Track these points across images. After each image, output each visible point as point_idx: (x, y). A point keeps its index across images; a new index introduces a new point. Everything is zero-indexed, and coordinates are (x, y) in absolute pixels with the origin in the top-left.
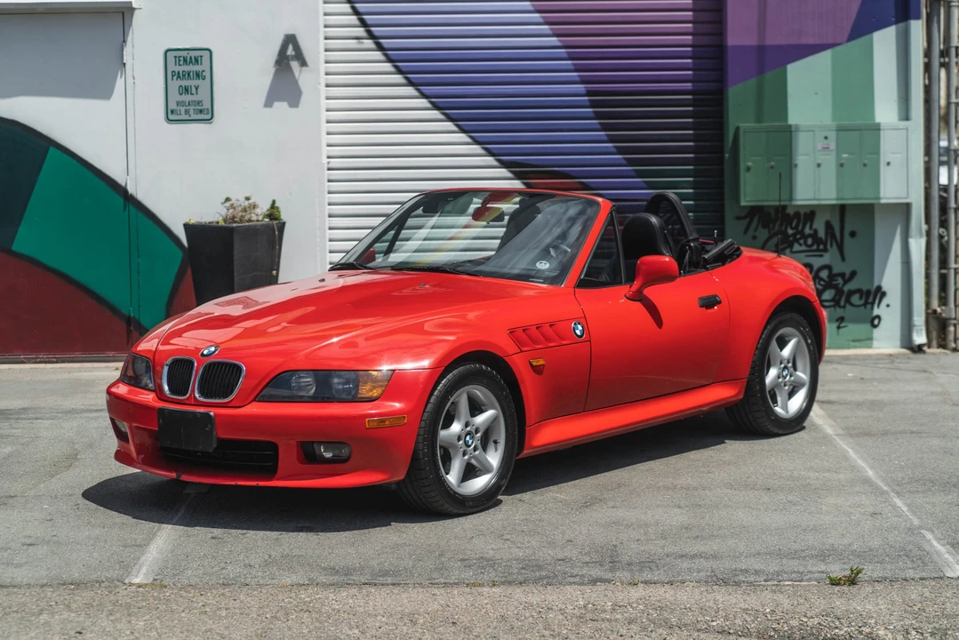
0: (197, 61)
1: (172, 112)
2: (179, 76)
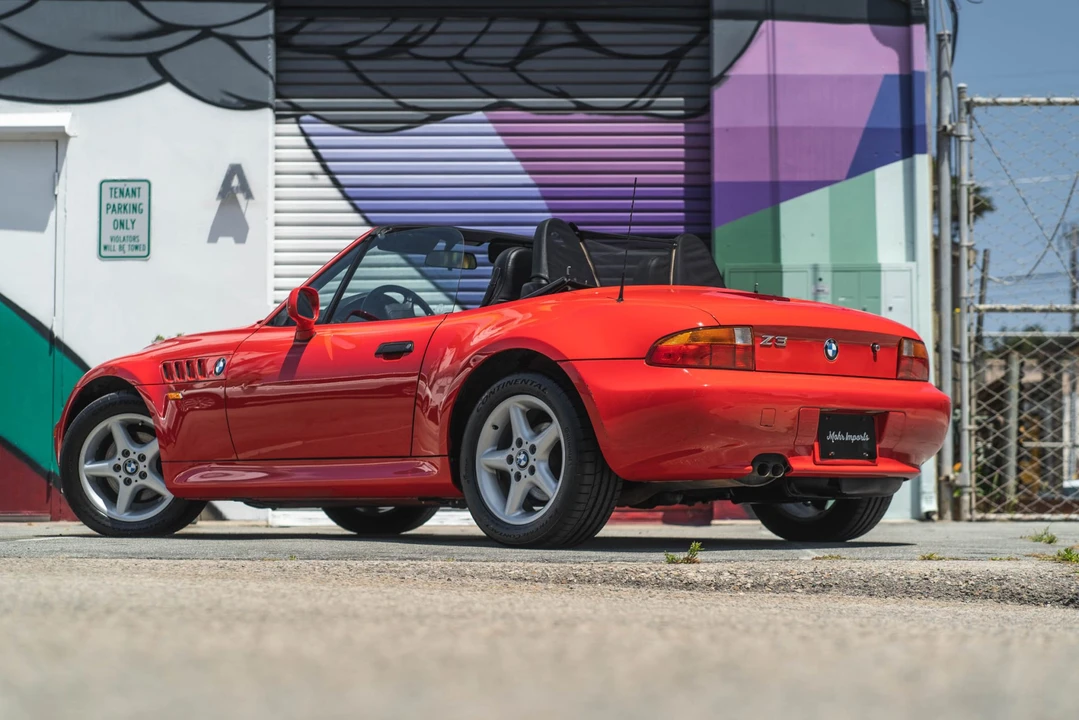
0: (134, 193)
1: (105, 248)
2: (114, 209)
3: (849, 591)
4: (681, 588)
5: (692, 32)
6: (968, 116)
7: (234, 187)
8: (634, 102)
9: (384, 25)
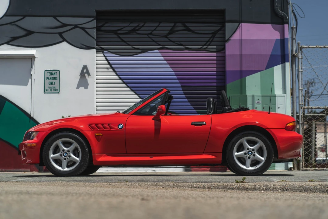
0: (55, 74)
1: (46, 90)
2: (49, 79)
3: (294, 190)
4: (245, 190)
5: (219, 26)
6: (301, 51)
7: (85, 72)
8: (202, 47)
9: (128, 24)
